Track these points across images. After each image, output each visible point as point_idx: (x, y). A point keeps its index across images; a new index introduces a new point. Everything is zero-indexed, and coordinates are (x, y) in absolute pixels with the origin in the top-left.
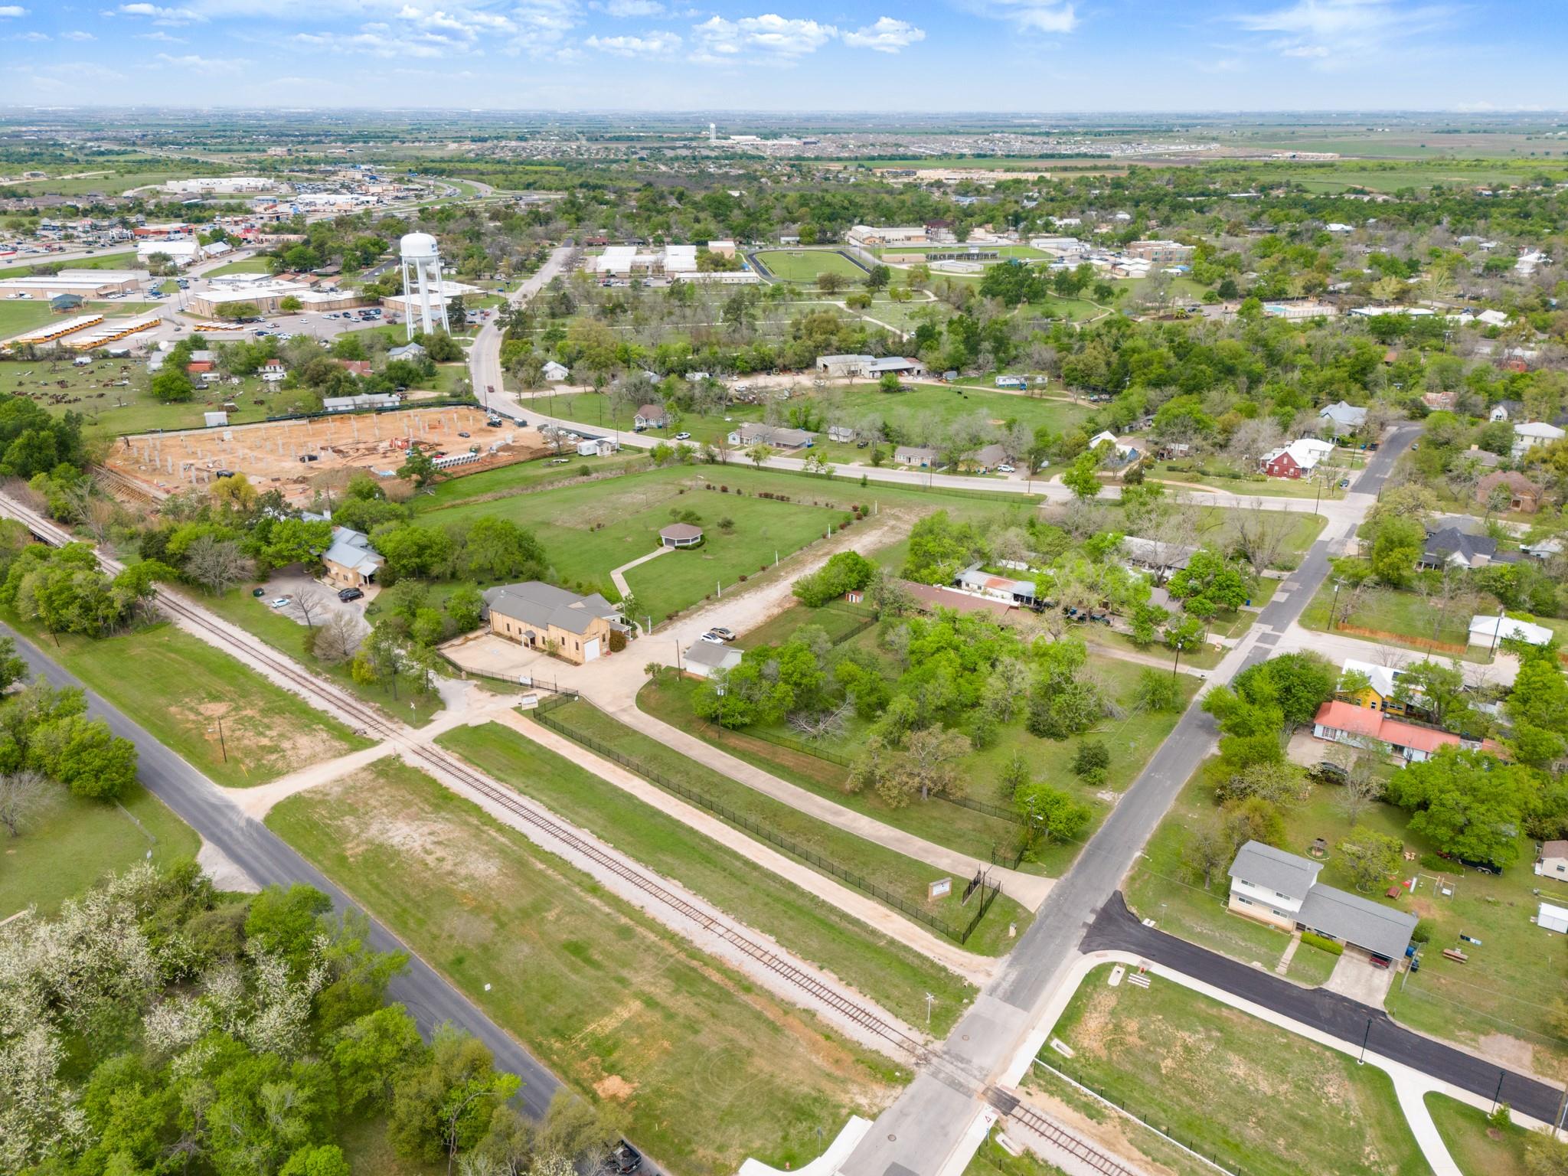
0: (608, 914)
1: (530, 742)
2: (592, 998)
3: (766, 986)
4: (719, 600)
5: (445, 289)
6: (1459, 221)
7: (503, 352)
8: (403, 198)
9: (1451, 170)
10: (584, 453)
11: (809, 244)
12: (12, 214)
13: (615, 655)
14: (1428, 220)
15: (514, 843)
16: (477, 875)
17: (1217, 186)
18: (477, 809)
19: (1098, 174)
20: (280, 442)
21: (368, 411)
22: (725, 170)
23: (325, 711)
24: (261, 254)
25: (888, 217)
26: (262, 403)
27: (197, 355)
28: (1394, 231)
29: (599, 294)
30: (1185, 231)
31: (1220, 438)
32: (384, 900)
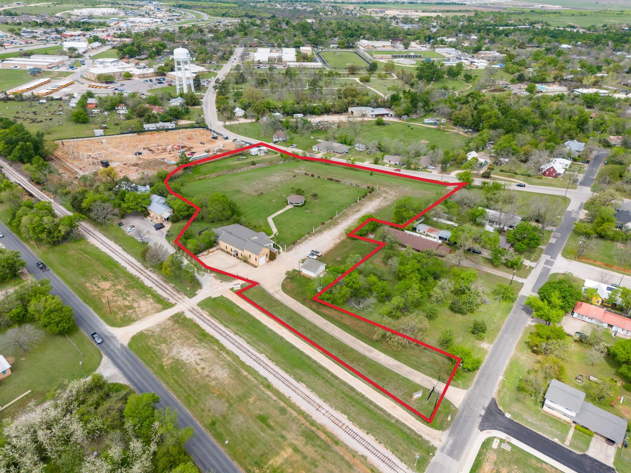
0: (275, 401)
1: (238, 307)
2: (270, 446)
3: (345, 442)
4: (314, 234)
5: (192, 69)
6: (617, 45)
7: (217, 102)
8: (171, 20)
9: (610, 16)
10: (253, 154)
11: (342, 48)
12: (10, 25)
13: (271, 262)
14: (603, 44)
15: (233, 360)
16: (219, 378)
17: (512, 22)
18: (217, 341)
19: (462, 14)
20: (126, 145)
21: (162, 130)
22: (305, 8)
23: (151, 287)
24: (114, 48)
25: (374, 35)
26: (117, 124)
27: (90, 101)
28: (589, 49)
29: (256, 73)
30: (501, 46)
31: (523, 158)
32: (180, 390)
